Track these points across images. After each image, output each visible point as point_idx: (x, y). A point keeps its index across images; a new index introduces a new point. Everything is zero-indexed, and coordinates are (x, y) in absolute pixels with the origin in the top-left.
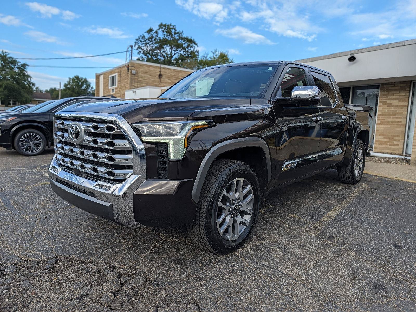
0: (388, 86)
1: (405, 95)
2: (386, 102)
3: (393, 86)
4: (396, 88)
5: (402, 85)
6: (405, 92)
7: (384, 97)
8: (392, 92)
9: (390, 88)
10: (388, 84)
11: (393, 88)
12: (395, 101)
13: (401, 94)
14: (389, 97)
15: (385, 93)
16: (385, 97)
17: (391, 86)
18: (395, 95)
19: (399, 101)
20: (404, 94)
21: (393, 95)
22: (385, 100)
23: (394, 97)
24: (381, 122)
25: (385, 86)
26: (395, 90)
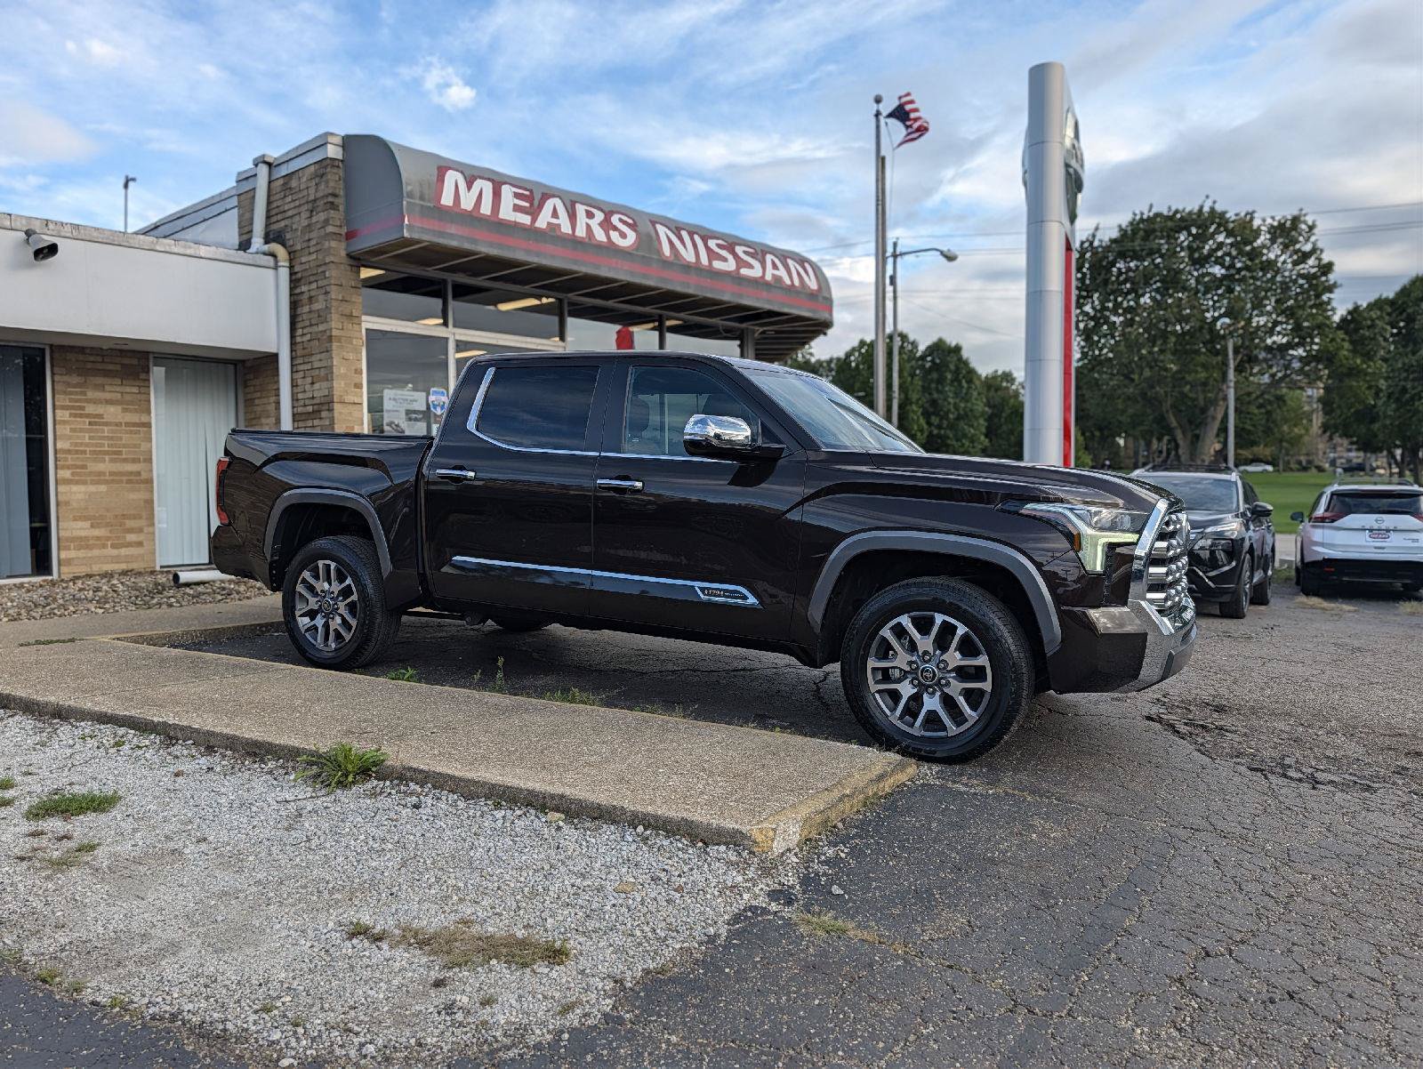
0: (81, 357)
1: (140, 393)
2: (82, 408)
3: (99, 359)
4: (111, 367)
5: (126, 361)
6: (137, 383)
7: (71, 393)
8: (99, 380)
9: (89, 366)
10: (82, 350)
11: (99, 366)
12: (112, 409)
13: (128, 389)
14: (91, 394)
15: (75, 379)
16: (76, 393)
17: (92, 359)
18: (107, 388)
19: (125, 410)
20: (135, 390)
21: (102, 387)
22: (77, 401)
23: (107, 396)
24: (73, 474)
25: (69, 356)
26: (107, 374)
